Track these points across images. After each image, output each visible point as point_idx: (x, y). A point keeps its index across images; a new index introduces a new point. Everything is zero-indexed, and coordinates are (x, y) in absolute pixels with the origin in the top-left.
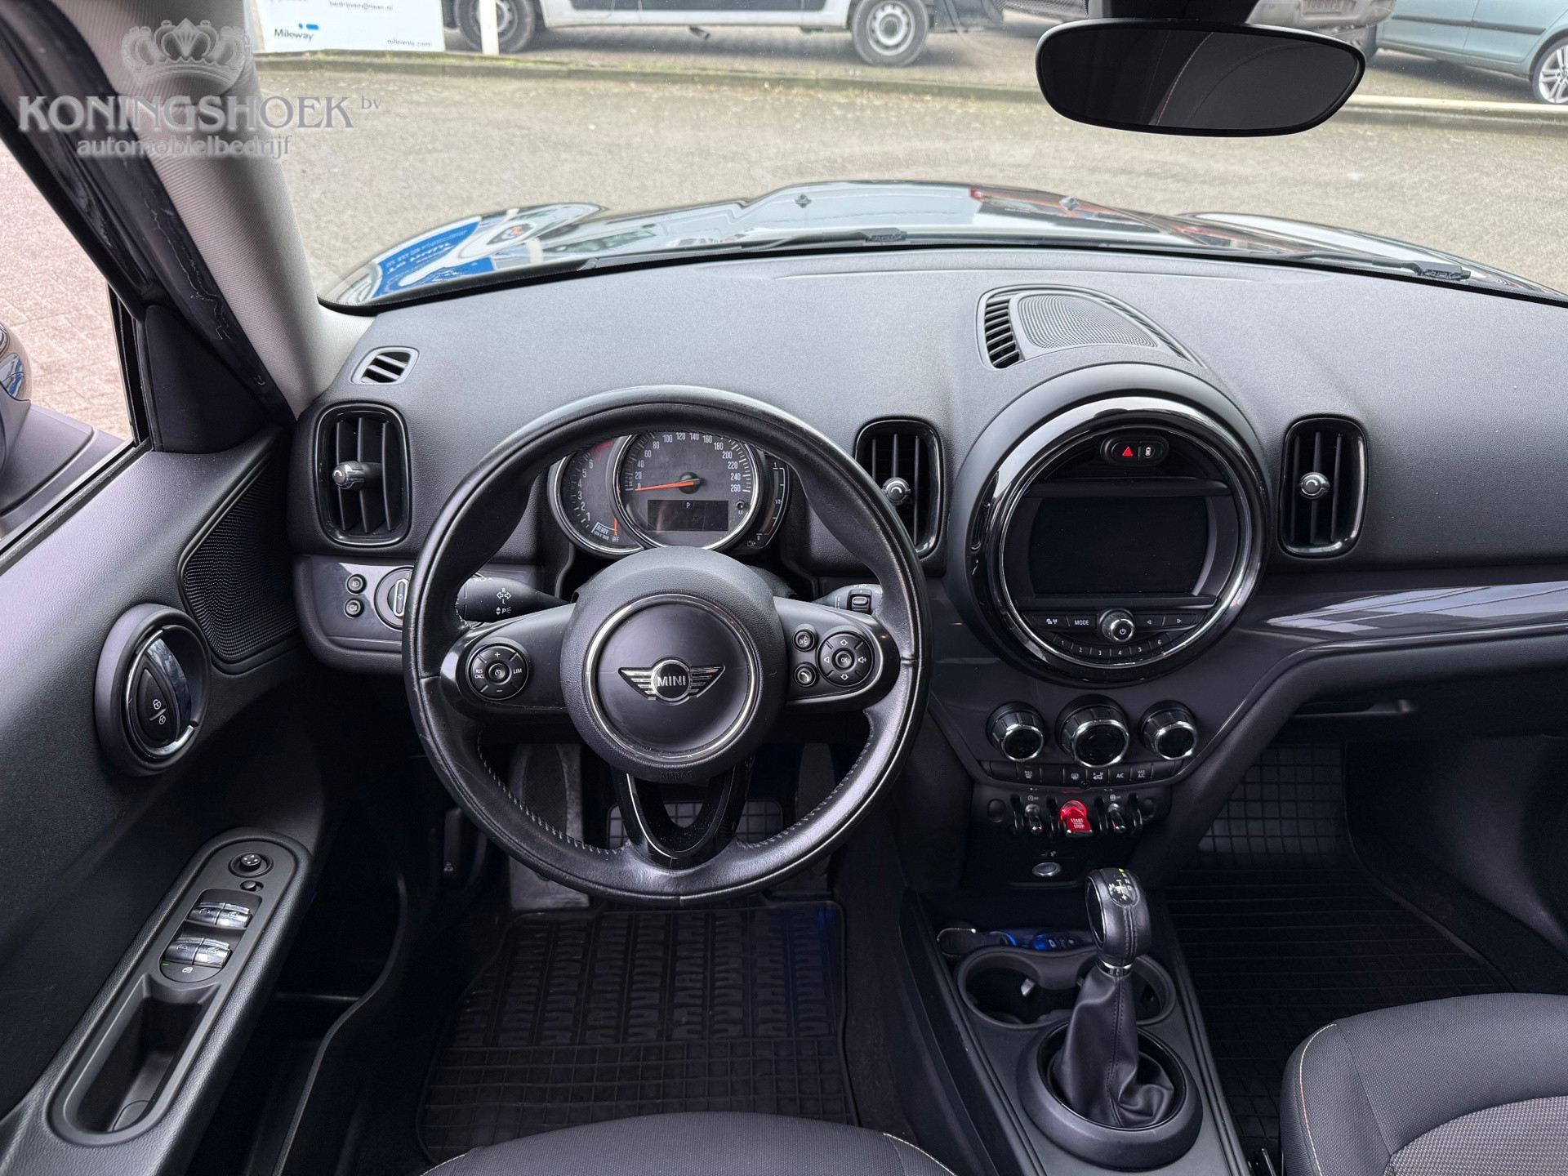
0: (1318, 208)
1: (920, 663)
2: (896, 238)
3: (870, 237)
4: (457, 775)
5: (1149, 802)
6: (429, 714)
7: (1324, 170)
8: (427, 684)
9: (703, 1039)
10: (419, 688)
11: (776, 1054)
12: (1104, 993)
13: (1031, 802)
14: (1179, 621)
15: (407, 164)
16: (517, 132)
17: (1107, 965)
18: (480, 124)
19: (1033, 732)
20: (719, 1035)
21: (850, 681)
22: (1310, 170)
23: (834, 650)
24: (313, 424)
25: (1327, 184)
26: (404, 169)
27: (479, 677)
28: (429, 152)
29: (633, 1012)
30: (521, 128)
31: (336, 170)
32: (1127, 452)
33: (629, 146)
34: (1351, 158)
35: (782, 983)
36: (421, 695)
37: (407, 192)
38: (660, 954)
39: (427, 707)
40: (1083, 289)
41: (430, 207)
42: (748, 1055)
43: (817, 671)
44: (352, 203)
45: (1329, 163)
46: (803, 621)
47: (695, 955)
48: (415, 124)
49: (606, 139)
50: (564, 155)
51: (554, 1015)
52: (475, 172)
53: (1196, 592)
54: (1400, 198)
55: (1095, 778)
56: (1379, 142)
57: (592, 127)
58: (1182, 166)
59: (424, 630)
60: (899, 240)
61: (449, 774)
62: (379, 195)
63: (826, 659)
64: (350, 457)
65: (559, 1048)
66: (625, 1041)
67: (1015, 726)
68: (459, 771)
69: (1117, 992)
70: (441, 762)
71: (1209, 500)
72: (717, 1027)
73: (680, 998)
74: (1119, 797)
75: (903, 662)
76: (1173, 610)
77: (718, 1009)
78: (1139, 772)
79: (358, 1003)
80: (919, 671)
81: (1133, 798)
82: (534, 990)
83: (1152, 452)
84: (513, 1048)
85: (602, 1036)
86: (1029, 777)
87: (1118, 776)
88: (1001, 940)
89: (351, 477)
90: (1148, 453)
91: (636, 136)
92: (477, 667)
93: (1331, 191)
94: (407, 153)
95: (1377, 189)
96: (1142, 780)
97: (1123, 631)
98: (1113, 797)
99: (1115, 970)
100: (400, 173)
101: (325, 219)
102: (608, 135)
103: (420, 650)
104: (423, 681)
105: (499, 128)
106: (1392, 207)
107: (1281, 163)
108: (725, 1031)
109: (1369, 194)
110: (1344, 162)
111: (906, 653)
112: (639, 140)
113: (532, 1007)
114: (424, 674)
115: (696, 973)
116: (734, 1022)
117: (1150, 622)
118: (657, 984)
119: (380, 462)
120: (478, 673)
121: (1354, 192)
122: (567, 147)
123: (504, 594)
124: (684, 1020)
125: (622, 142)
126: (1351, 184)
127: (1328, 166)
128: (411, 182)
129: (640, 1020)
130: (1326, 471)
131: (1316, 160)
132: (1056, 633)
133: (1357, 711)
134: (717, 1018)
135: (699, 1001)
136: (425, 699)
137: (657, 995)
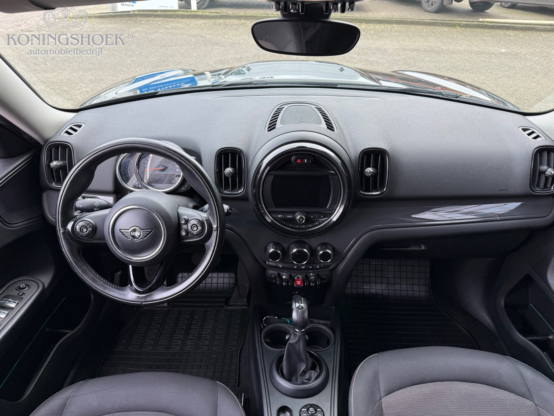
0: (487, 63)
1: (219, 229)
2: (264, 84)
3: (255, 83)
4: (72, 261)
5: (324, 276)
6: (63, 242)
7: (492, 48)
8: (63, 232)
9: (195, 350)
10: (60, 234)
11: (217, 356)
12: (295, 339)
13: (284, 275)
14: (322, 216)
15: (161, 51)
16: (200, 38)
17: (297, 330)
18: (188, 36)
19: (278, 252)
20: (200, 350)
21: (196, 235)
22: (486, 48)
23: (191, 225)
24: (45, 148)
25: (492, 54)
26: (160, 52)
27: (78, 231)
28: (169, 46)
29: (174, 341)
30: (202, 37)
31: (137, 53)
32: (299, 161)
33: (238, 43)
34: (503, 44)
35: (225, 333)
36: (60, 236)
37: (160, 60)
38: (187, 322)
39: (63, 240)
40: (308, 103)
41: (167, 65)
42: (208, 356)
43: (187, 232)
44: (140, 64)
45: (494, 46)
46: (185, 215)
47: (198, 323)
48: (166, 36)
49: (231, 41)
50: (215, 47)
51: (148, 340)
52: (184, 53)
53: (328, 207)
54: (519, 58)
55: (302, 268)
56: (514, 37)
57: (226, 37)
58: (438, 47)
59: (61, 216)
60: (265, 84)
61: (70, 261)
62: (150, 62)
63: (189, 228)
64: (57, 159)
65: (148, 351)
66: (169, 350)
67: (273, 250)
68: (73, 260)
69: (299, 339)
70: (67, 257)
71: (330, 177)
72: (200, 347)
73: (190, 337)
74: (313, 274)
75: (214, 229)
76: (320, 213)
77: (202, 341)
78: (317, 266)
79: (70, 333)
80: (219, 232)
81: (318, 275)
82: (143, 332)
83: (307, 161)
84: (133, 350)
85: (162, 348)
86: (281, 267)
87: (310, 267)
88: (285, 321)
89: (55, 166)
90: (306, 161)
91: (241, 40)
92: (78, 227)
93: (493, 56)
94: (161, 47)
95: (511, 55)
96: (318, 269)
97: (301, 220)
98: (311, 274)
99: (299, 332)
100: (158, 54)
101: (130, 70)
102: (232, 40)
103: (60, 222)
104: (61, 232)
105: (194, 37)
106: (515, 62)
107: (476, 45)
108: (202, 348)
109: (508, 57)
110: (500, 45)
111: (215, 226)
112: (242, 41)
113: (141, 338)
114: (61, 229)
115: (197, 329)
116: (206, 345)
117: (312, 217)
118: (183, 332)
119: (66, 161)
120: (78, 230)
121: (502, 56)
122: (217, 44)
123: (97, 204)
124: (190, 344)
125: (236, 42)
126: (501, 53)
127: (494, 47)
128: (162, 57)
129: (175, 344)
130: (375, 167)
131: (489, 45)
132: (282, 220)
133: (406, 248)
134: (201, 344)
135: (196, 338)
136: (62, 237)
137: (182, 336)
